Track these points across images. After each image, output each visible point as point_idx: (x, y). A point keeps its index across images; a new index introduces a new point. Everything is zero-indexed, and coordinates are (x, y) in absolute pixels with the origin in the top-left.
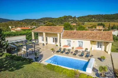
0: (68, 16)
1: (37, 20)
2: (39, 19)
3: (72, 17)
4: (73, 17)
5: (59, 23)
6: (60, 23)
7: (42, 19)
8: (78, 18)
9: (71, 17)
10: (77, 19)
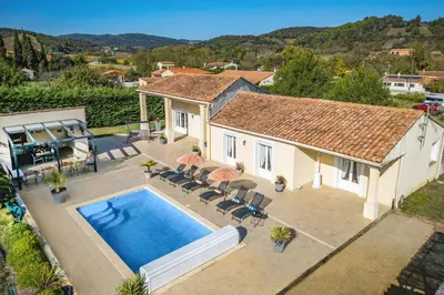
0: (384, 19)
1: (258, 38)
2: (266, 35)
3: (400, 19)
4: (408, 20)
5: (338, 48)
6: (345, 49)
7: (274, 34)
8: (432, 24)
9: (396, 22)
10: (424, 30)
